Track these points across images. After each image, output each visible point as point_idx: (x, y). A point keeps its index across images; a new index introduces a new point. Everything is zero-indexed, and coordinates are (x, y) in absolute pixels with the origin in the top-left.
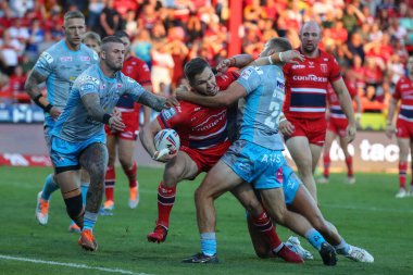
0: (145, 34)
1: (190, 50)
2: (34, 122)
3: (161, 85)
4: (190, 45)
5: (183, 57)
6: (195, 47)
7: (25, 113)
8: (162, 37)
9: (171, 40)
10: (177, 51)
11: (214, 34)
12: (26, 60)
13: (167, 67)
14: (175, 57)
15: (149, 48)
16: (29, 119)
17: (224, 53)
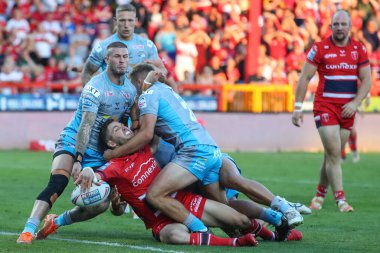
0: (170, 25)
1: (212, 39)
2: (67, 110)
3: (186, 73)
4: (212, 35)
5: (206, 46)
6: (217, 37)
7: (58, 101)
8: (185, 27)
9: (194, 31)
10: (200, 42)
11: (235, 23)
12: (58, 52)
13: (191, 56)
14: (199, 46)
15: (174, 39)
16: (62, 107)
17: (245, 42)
